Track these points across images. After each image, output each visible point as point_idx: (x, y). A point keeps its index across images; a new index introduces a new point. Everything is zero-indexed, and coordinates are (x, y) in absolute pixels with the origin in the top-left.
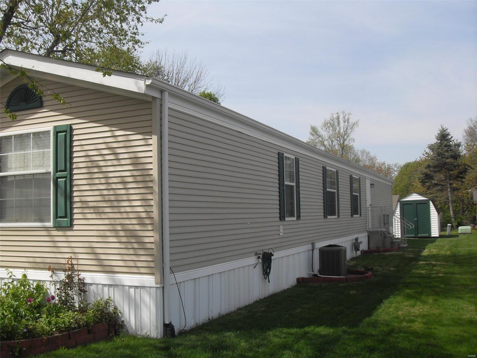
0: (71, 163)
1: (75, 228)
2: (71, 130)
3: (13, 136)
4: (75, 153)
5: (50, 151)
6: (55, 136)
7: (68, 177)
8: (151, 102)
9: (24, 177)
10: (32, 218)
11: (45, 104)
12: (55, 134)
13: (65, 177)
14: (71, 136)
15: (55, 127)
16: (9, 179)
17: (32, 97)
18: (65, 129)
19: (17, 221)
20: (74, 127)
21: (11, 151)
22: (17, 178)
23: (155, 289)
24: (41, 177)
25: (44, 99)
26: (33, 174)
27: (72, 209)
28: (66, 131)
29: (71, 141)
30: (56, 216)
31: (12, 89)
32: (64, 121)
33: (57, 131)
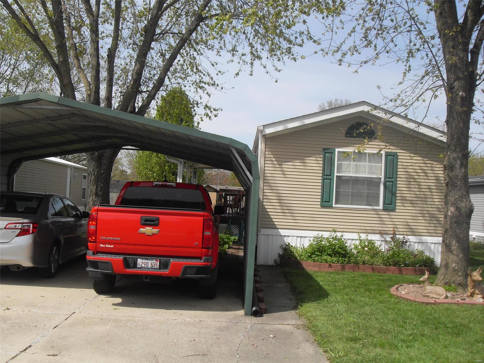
0: (397, 175)
1: (397, 210)
2: (397, 156)
3: (352, 152)
5: (382, 165)
6: (386, 158)
7: (394, 182)
15: (386, 152)
19: (351, 204)
20: (398, 154)
21: (351, 162)
22: (353, 178)
26: (366, 177)
28: (394, 156)
30: (384, 203)
31: (352, 123)
33: (387, 155)
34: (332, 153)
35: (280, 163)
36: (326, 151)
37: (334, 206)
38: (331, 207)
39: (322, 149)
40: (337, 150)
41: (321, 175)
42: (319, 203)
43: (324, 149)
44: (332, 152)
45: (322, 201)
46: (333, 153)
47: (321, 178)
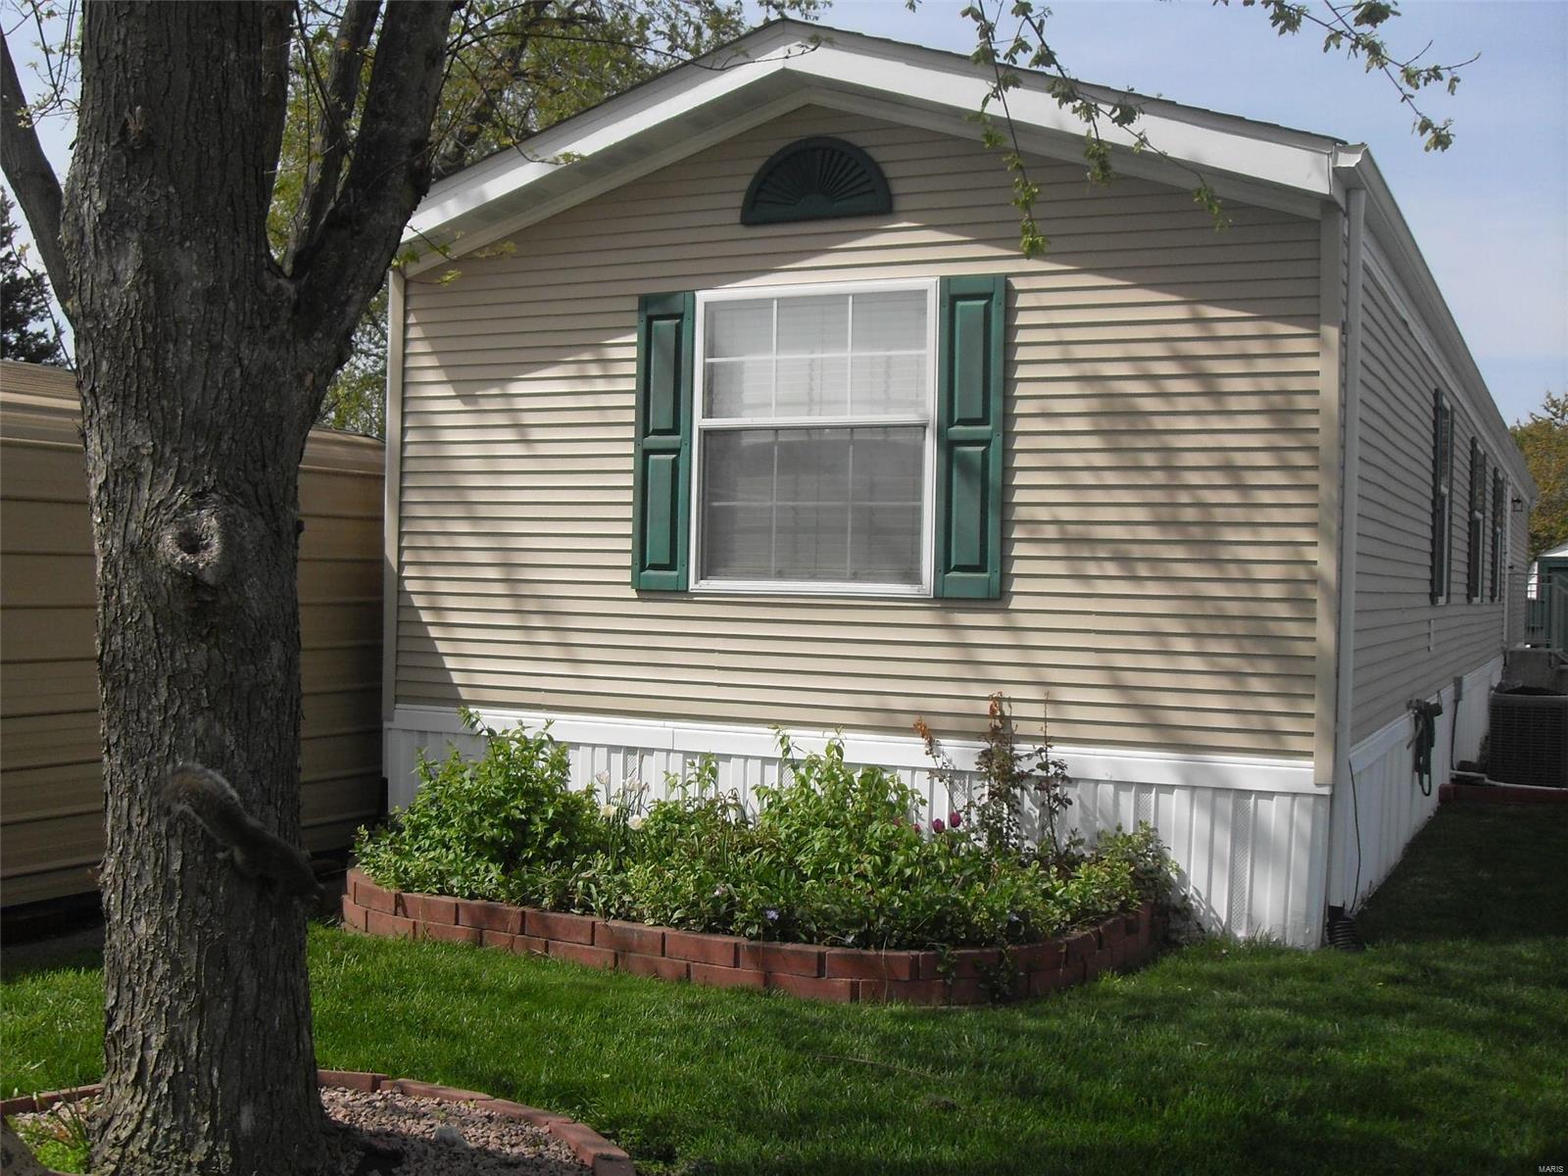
0: (1008, 399)
1: (1016, 603)
2: (1010, 293)
3: (775, 302)
4: (1020, 367)
5: (925, 356)
6: (946, 309)
7: (997, 442)
8: (1318, 221)
9: (809, 435)
10: (845, 568)
11: (901, 204)
12: (947, 304)
13: (986, 442)
14: (1010, 312)
15: (946, 282)
16: (747, 440)
17: (854, 179)
18: (990, 290)
19: (780, 575)
20: (1018, 284)
21: (768, 350)
22: (783, 438)
23: (1311, 800)
24: (880, 438)
25: (897, 187)
26: (852, 428)
27: (1006, 542)
28: (988, 296)
29: (1010, 329)
30: (944, 564)
31: (773, 147)
32: (980, 261)
33: (953, 294)
34: (680, 316)
35: (466, 389)
36: (654, 311)
37: (692, 586)
38: (680, 593)
39: (634, 304)
40: (703, 297)
41: (630, 432)
42: (627, 576)
43: (646, 301)
44: (679, 310)
45: (641, 562)
46: (681, 318)
47: (630, 448)
